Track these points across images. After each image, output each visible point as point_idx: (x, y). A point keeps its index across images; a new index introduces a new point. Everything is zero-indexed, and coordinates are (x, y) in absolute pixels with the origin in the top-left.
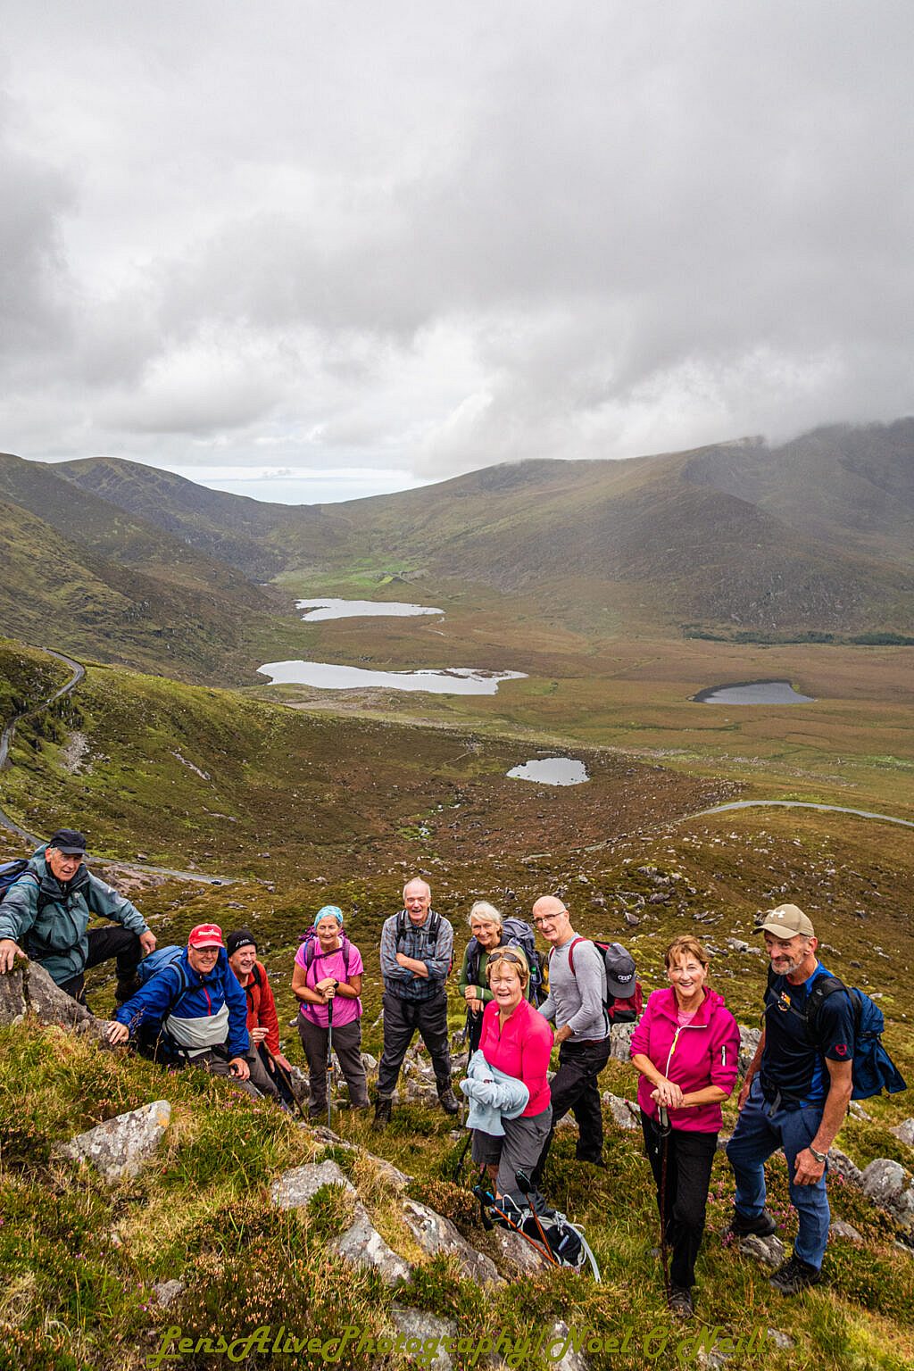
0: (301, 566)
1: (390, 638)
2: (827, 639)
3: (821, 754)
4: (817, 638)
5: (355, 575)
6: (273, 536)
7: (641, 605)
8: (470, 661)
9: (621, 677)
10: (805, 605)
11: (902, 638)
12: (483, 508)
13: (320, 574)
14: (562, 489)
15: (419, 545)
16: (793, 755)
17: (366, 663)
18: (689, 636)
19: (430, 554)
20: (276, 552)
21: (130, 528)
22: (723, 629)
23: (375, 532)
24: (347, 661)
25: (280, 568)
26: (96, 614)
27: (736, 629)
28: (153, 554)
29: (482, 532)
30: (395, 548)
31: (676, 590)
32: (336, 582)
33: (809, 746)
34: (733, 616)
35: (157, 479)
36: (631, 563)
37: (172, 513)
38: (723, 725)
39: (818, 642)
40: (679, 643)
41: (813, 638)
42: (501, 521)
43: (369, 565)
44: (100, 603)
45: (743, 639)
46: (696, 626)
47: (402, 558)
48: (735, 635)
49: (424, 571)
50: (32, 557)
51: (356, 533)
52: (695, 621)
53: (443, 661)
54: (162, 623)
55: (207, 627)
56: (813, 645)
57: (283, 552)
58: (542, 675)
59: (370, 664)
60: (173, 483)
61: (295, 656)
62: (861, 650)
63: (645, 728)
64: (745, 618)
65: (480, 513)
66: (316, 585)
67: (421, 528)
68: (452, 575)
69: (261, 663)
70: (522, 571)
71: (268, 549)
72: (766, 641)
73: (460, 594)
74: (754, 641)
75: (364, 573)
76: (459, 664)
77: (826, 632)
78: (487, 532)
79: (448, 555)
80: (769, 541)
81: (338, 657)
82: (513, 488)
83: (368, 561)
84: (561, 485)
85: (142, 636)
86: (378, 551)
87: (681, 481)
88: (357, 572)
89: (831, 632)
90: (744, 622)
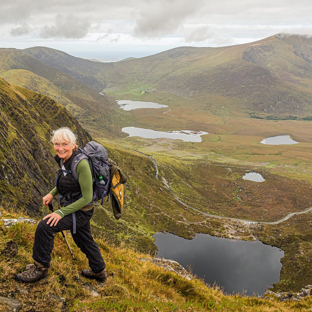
0: (111, 86)
1: (159, 118)
2: (295, 118)
3: (307, 163)
4: (292, 118)
5: (131, 90)
6: (99, 75)
7: (235, 106)
8: (188, 128)
9: (236, 134)
10: (288, 106)
12: (170, 65)
13: (119, 89)
14: (196, 58)
15: (150, 79)
16: (300, 164)
17: (156, 128)
18: (252, 117)
19: (155, 82)
20: (102, 81)
21: (62, 77)
22: (262, 114)
23: (134, 73)
24: (149, 127)
25: (105, 87)
26: (78, 116)
27: (267, 115)
28: (72, 87)
29: (172, 75)
30: (142, 80)
31: (246, 101)
32: (126, 93)
33: (303, 160)
34: (265, 110)
35: (58, 54)
36: (229, 90)
37: (67, 67)
38: (276, 153)
39: (293, 119)
40: (249, 119)
41: (291, 118)
42: (179, 71)
43: (135, 86)
44: (77, 112)
45: (269, 118)
46: (254, 113)
47: (145, 83)
48: (266, 117)
49: (155, 89)
50: (55, 97)
51: (127, 74)
52: (253, 112)
53: (180, 128)
54: (94, 117)
55: (103, 116)
56: (291, 120)
58: (213, 133)
59: (157, 129)
60: (63, 55)
61: (130, 125)
63: (254, 154)
64: (269, 111)
65: (170, 67)
66: (120, 94)
67: (150, 72)
68: (165, 91)
69: (121, 128)
70: (190, 90)
71: (99, 80)
72: (276, 119)
73: (170, 99)
74: (273, 119)
75: (134, 90)
76: (185, 129)
77: (295, 116)
78: (174, 75)
79: (162, 83)
80: (276, 84)
81: (145, 126)
82: (179, 57)
83: (135, 84)
84: (196, 57)
85: (91, 122)
86: (136, 81)
87: (242, 60)
88: (131, 89)
89: (296, 116)
90: (268, 112)
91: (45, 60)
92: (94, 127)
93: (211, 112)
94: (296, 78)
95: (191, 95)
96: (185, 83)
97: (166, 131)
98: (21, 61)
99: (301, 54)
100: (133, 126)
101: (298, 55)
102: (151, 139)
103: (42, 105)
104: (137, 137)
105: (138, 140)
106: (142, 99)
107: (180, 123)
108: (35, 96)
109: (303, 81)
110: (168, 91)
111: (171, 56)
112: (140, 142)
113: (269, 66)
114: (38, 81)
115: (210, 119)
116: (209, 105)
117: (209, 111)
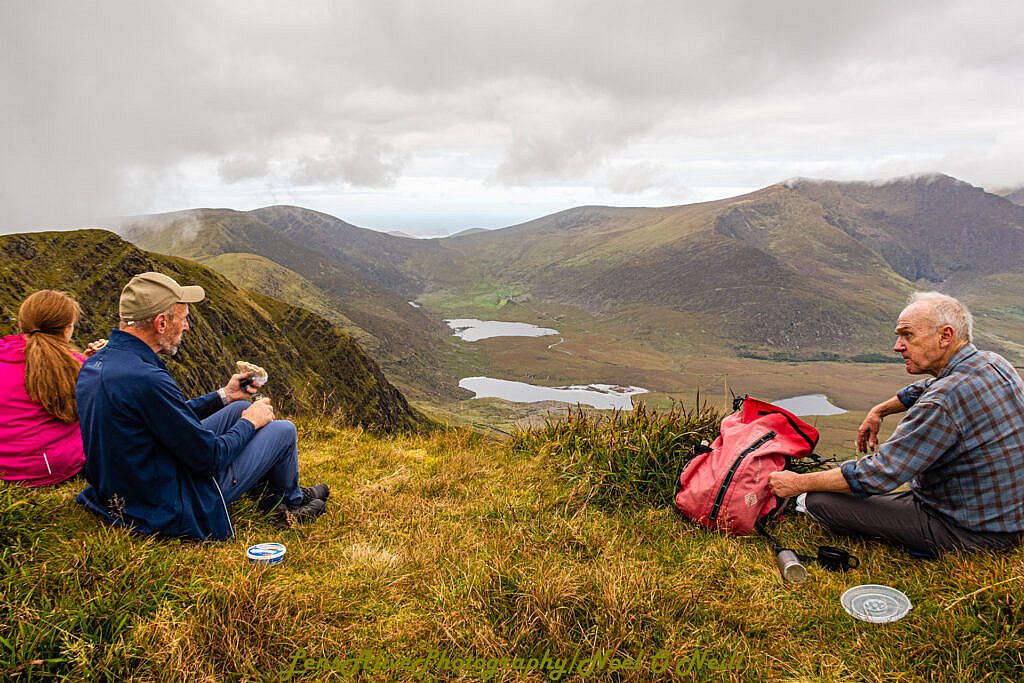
0: (434, 290)
1: (539, 358)
2: (835, 358)
4: (828, 358)
5: (478, 298)
6: (409, 264)
7: (703, 331)
8: (601, 378)
9: (710, 391)
10: (817, 332)
11: (885, 357)
12: (561, 245)
13: (451, 296)
14: (615, 230)
15: (519, 273)
17: (534, 379)
18: (740, 355)
19: (529, 281)
20: (415, 277)
21: (331, 270)
22: (763, 350)
23: (483, 261)
24: (517, 378)
25: (420, 290)
27: (772, 350)
29: (565, 265)
30: (501, 276)
31: (726, 321)
32: (466, 303)
34: (768, 340)
35: (323, 221)
36: (690, 298)
37: (340, 249)
39: (830, 360)
40: (736, 360)
41: (826, 357)
42: (579, 257)
43: (485, 289)
45: (778, 358)
46: (744, 347)
47: (508, 283)
48: (772, 355)
49: (528, 295)
51: (469, 263)
52: (743, 345)
53: (588, 379)
55: (419, 353)
56: (829, 363)
57: (419, 277)
58: (658, 390)
59: (535, 381)
60: (332, 223)
61: (478, 373)
62: (861, 367)
64: (777, 342)
65: (560, 249)
66: (453, 306)
67: (518, 259)
68: (551, 298)
69: (458, 379)
70: (604, 298)
71: (409, 276)
72: (794, 360)
73: (562, 316)
74: (786, 360)
75: (484, 296)
76: (596, 381)
77: (834, 353)
78: (570, 265)
79: (543, 282)
80: (789, 285)
81: (510, 375)
82: (580, 228)
83: (484, 286)
84: (616, 227)
85: (393, 366)
86: (489, 277)
87: (716, 234)
88: (479, 295)
89: (837, 353)
90: (777, 345)
91: (294, 233)
92: (401, 378)
93: (653, 344)
94: (832, 272)
95: (607, 307)
96: (595, 283)
97: (556, 386)
98: (245, 235)
99: (840, 221)
100: (484, 375)
101: (834, 224)
102: (524, 404)
103: (304, 332)
104: (492, 400)
105: (496, 405)
106: (502, 316)
107: (586, 368)
108: (289, 312)
109: (848, 277)
110: (556, 301)
111: (562, 226)
112: (500, 410)
113: (772, 246)
114: (281, 277)
115: (651, 360)
116: (647, 330)
117: (647, 343)
